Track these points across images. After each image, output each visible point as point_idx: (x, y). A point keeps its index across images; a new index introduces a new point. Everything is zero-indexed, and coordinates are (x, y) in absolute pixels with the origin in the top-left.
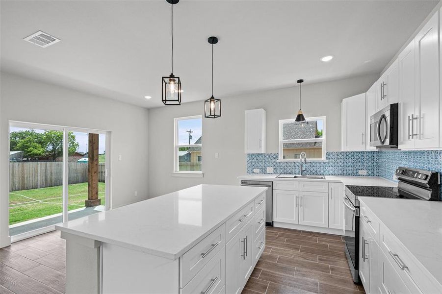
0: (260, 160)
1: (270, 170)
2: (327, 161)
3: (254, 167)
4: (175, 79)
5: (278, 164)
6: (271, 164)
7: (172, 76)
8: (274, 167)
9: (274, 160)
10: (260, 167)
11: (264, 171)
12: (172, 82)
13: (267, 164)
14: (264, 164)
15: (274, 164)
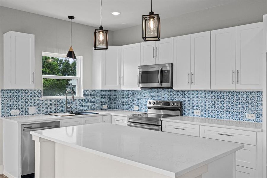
0: (20, 98)
1: (32, 110)
2: (84, 98)
3: (11, 108)
4: (155, 16)
5: (41, 102)
6: (33, 102)
7: (152, 13)
8: (37, 106)
9: (37, 98)
10: (20, 107)
11: (24, 112)
12: (152, 19)
13: (29, 102)
14: (24, 103)
15: (37, 102)
